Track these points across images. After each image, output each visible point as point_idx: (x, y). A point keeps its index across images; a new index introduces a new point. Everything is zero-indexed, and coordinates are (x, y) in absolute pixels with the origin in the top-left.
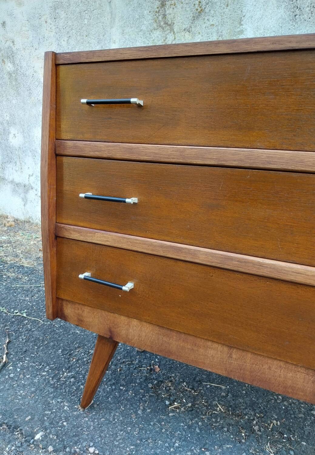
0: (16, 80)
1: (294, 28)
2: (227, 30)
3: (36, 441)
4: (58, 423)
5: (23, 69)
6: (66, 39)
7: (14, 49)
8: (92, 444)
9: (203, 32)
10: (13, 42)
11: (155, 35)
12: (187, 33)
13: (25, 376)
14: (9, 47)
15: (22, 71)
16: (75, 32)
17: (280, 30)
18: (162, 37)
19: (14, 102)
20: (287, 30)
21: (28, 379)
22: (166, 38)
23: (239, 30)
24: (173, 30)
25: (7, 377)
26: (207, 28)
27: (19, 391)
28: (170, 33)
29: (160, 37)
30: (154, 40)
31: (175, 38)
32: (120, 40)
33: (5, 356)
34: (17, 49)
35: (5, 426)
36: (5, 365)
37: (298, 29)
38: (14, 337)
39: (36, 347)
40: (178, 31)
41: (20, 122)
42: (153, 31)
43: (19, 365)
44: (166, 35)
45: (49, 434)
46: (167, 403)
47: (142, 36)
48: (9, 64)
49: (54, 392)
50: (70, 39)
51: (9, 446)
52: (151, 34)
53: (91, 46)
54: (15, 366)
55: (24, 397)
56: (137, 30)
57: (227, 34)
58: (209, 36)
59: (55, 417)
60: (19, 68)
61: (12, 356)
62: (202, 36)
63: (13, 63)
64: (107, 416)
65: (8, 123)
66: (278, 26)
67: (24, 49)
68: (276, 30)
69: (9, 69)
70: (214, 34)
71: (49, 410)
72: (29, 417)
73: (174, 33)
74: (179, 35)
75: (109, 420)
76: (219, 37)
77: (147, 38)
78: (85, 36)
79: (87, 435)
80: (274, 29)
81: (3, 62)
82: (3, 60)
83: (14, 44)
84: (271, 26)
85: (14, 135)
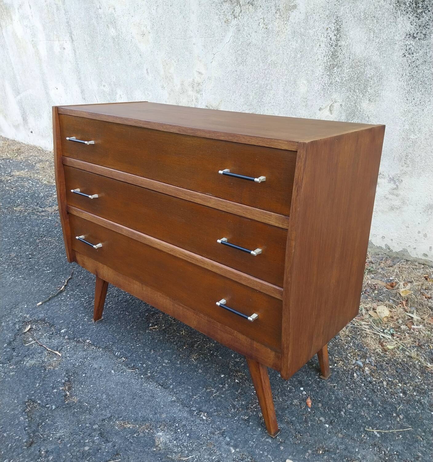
0: (119, 44)
1: (339, 3)
2: (283, 4)
3: (61, 333)
4: (77, 326)
5: (124, 35)
6: (155, 8)
7: (115, 15)
8: (89, 338)
9: (264, 5)
10: (114, 9)
11: (225, 7)
12: (251, 6)
13: (70, 299)
14: (112, 14)
15: (123, 36)
16: (162, 2)
17: (328, 6)
18: (231, 9)
19: (118, 64)
20: (333, 5)
21: (71, 301)
22: (234, 11)
23: (293, 4)
24: (239, 2)
25: (59, 299)
26: (266, 2)
27: (63, 307)
28: (237, 5)
29: (229, 9)
30: (224, 12)
31: (241, 11)
32: (197, 11)
33: (64, 286)
34: (118, 16)
35: (48, 324)
36: (62, 292)
37: (342, 5)
38: (75, 276)
39: (87, 284)
40: (243, 4)
41: (124, 83)
42: (223, 3)
43: (70, 293)
44: (234, 7)
45: (69, 331)
46: (150, 325)
47: (215, 8)
48: (113, 30)
49: (83, 310)
50: (158, 8)
51: (46, 334)
52: (222, 6)
53: (175, 16)
54: (67, 294)
55: (64, 311)
56: (211, 2)
57: (283, 8)
58: (269, 10)
59: (77, 323)
60: (120, 33)
61: (68, 287)
62: (263, 9)
63: (115, 28)
64: (107, 327)
65: (115, 85)
66: (326, 2)
67: (123, 16)
68: (324, 6)
69: (113, 34)
70: (273, 8)
71: (76, 319)
72: (63, 321)
73: (240, 5)
74: (245, 8)
75: (107, 329)
76: (277, 10)
77: (219, 10)
78: (170, 5)
79: (90, 334)
80: (322, 4)
81: (107, 28)
82: (107, 25)
83: (115, 11)
84: (320, 2)
85: (120, 95)
